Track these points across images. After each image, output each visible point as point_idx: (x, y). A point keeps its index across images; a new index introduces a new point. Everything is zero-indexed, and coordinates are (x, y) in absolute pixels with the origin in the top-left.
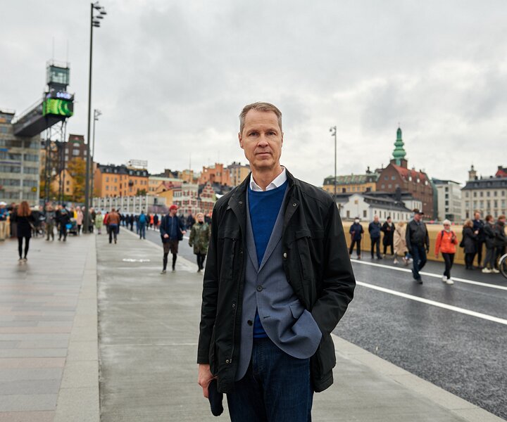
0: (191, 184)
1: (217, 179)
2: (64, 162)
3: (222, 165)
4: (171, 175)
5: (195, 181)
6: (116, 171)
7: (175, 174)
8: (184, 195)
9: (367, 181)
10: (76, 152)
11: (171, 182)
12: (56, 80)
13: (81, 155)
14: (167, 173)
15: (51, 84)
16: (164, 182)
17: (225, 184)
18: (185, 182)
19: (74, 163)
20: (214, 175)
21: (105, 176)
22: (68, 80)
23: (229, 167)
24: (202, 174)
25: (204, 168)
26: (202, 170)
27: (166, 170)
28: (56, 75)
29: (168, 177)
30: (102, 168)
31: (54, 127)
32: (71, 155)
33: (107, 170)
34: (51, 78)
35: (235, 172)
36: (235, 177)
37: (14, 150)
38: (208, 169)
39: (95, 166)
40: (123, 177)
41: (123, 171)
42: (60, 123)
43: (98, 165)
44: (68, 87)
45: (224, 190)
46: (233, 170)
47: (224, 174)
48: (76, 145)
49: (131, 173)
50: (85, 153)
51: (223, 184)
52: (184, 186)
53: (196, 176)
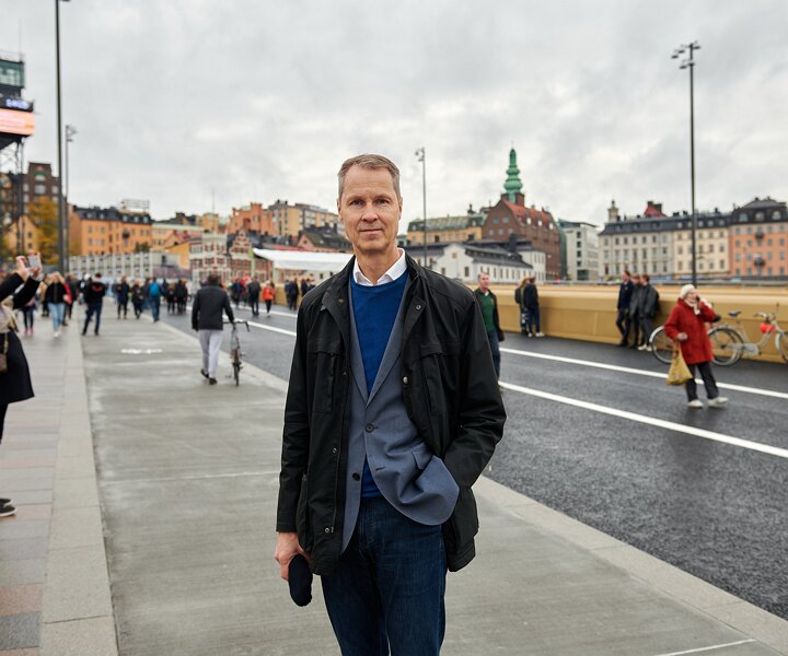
0: (215, 234)
1: (254, 226)
2: (23, 204)
3: (260, 205)
4: (185, 221)
5: (222, 228)
6: (102, 216)
7: (192, 220)
8: (206, 250)
9: (469, 225)
10: (41, 189)
11: (185, 232)
12: (4, 80)
13: (49, 193)
14: (180, 218)
16: (175, 232)
17: (266, 233)
18: (206, 231)
19: (38, 205)
20: (249, 220)
21: (86, 224)
22: (22, 80)
23: (272, 208)
24: (231, 219)
25: (234, 210)
26: (231, 213)
27: (177, 214)
28: (5, 73)
29: (182, 224)
30: (80, 212)
31: (4, 151)
32: (33, 194)
33: (89, 216)
35: (280, 215)
36: (280, 223)
38: (240, 211)
39: (70, 209)
40: (114, 224)
41: (112, 216)
42: (13, 146)
43: (75, 208)
44: (23, 92)
45: (265, 241)
46: (276, 212)
47: (264, 217)
48: (40, 178)
49: (125, 219)
50: (55, 190)
51: (263, 233)
52: (205, 236)
53: (223, 222)
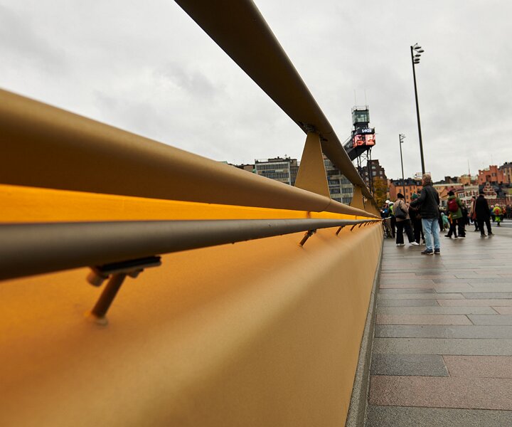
0: (472, 186)
1: (493, 179)
3: (496, 167)
4: (451, 181)
5: (474, 182)
6: (406, 184)
7: (455, 180)
8: (467, 195)
10: (374, 173)
11: (452, 187)
12: (359, 120)
13: (378, 175)
14: (448, 179)
15: (356, 124)
16: (446, 187)
17: (501, 182)
18: (466, 185)
20: (490, 176)
21: (397, 188)
22: (368, 119)
23: (502, 167)
24: (478, 177)
25: (480, 171)
26: (478, 173)
27: (446, 178)
28: (359, 117)
29: (449, 183)
30: (395, 183)
31: (362, 155)
33: (399, 184)
34: (356, 119)
35: (508, 171)
36: (509, 176)
37: (334, 177)
38: (484, 171)
39: (389, 183)
40: (412, 187)
41: (412, 183)
43: (392, 180)
44: (369, 124)
46: (506, 169)
47: (498, 173)
48: (373, 168)
49: (418, 183)
50: (381, 173)
51: (499, 182)
52: (465, 188)
53: (473, 179)
